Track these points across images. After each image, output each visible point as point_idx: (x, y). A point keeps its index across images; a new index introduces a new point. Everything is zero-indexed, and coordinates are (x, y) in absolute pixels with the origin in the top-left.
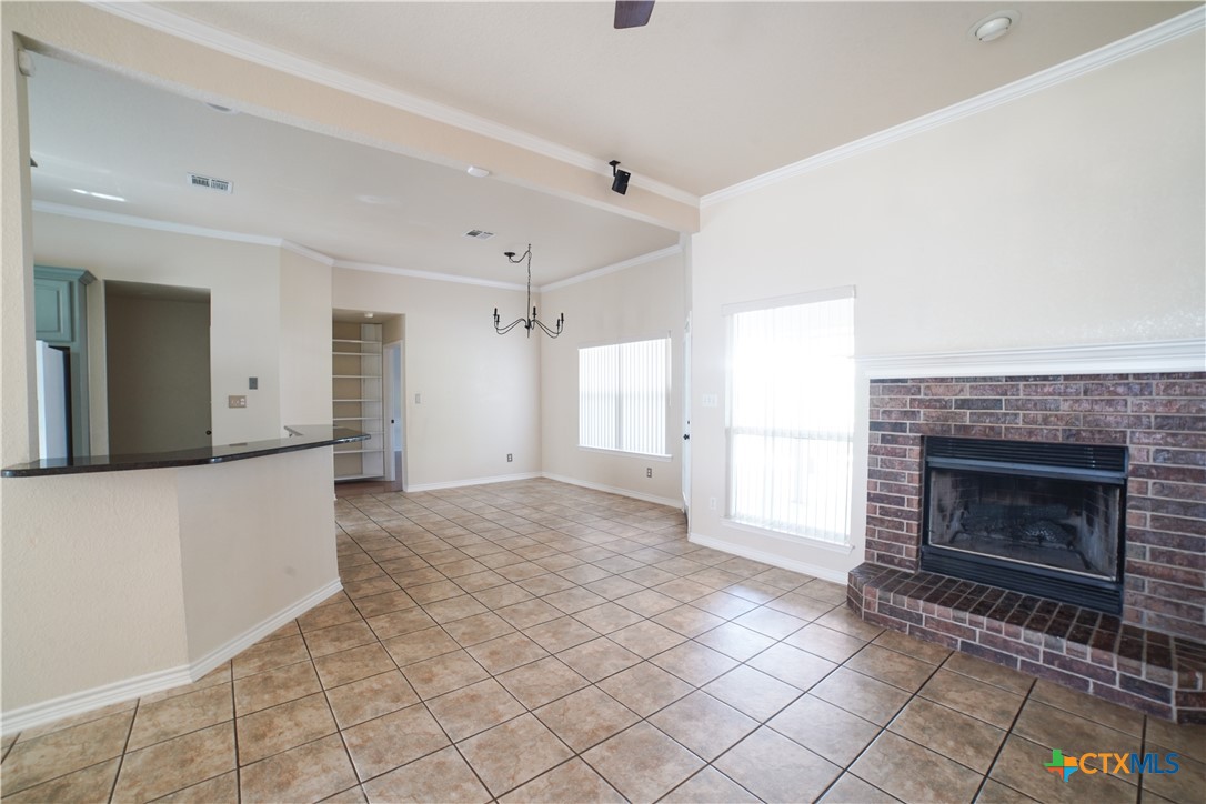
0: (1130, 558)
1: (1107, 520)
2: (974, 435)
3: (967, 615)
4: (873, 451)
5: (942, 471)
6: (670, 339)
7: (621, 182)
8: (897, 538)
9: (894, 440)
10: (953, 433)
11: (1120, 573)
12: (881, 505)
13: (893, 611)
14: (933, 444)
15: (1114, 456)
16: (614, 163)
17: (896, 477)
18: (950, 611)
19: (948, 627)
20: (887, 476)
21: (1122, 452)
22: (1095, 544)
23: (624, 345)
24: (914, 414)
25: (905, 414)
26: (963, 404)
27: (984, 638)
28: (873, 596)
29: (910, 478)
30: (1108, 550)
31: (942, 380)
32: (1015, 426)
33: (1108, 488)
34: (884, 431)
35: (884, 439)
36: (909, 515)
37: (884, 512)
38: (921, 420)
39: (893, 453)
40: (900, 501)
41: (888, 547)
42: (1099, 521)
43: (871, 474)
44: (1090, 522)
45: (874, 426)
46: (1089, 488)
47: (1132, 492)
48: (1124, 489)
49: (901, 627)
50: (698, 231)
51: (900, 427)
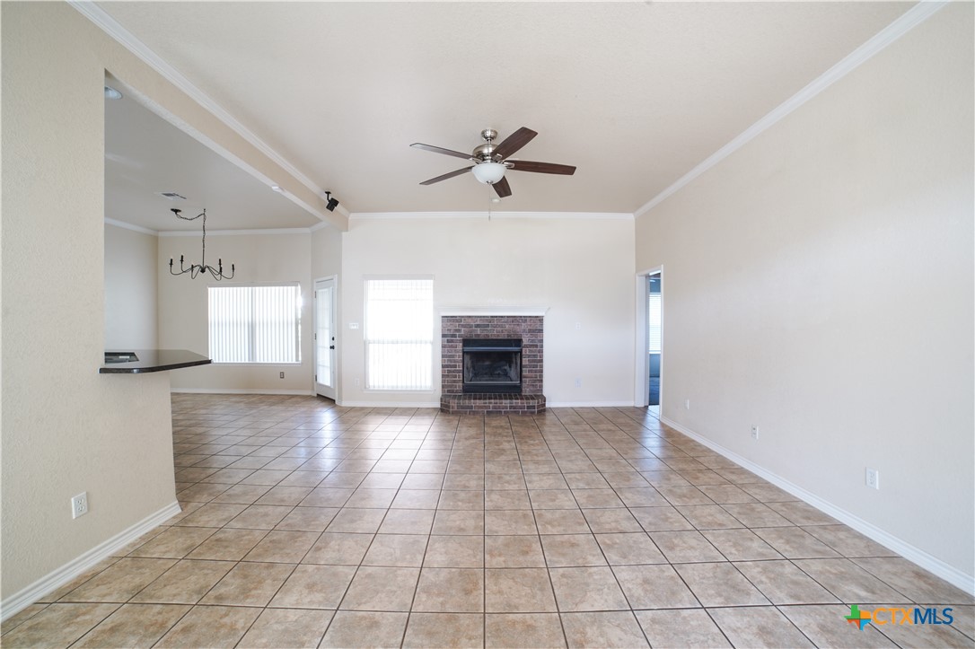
0: (524, 374)
1: (516, 364)
2: (482, 337)
3: (487, 401)
4: (443, 347)
5: (467, 353)
6: (299, 287)
7: (333, 204)
8: (455, 381)
9: (452, 341)
10: (474, 338)
11: (521, 380)
12: (447, 369)
13: (462, 407)
14: (466, 342)
15: (518, 342)
16: (328, 193)
17: (453, 356)
18: (482, 401)
19: (481, 407)
20: (450, 356)
21: (520, 341)
22: (513, 373)
23: (257, 288)
24: (459, 331)
25: (456, 330)
26: (477, 326)
27: (494, 407)
28: (454, 403)
29: (458, 356)
30: (517, 374)
31: (470, 317)
32: (494, 333)
33: (516, 353)
34: (448, 338)
35: (448, 341)
36: (459, 371)
37: (449, 371)
38: (463, 333)
39: (452, 346)
40: (455, 366)
41: (451, 386)
42: (513, 365)
43: (443, 356)
44: (510, 367)
45: (444, 336)
46: (510, 353)
47: (524, 353)
48: (521, 352)
49: (466, 413)
50: (347, 231)
51: (454, 336)
